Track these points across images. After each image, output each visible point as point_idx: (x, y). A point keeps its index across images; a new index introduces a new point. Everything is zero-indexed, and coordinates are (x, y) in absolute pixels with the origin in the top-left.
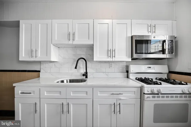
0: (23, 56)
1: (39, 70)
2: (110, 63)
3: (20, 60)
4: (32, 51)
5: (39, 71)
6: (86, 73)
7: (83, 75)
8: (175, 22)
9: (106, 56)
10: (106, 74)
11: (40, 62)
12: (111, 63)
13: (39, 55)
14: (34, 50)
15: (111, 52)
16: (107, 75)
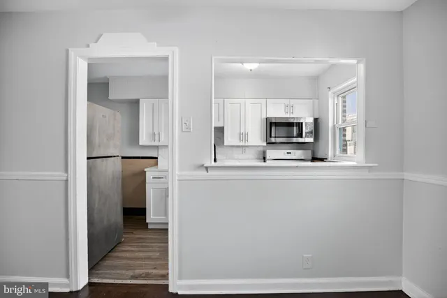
0: (144, 139)
1: (157, 156)
2: (243, 148)
3: (139, 144)
4: (154, 134)
8: (317, 101)
9: (239, 141)
11: (157, 147)
13: (162, 138)
14: (156, 133)
15: (243, 136)
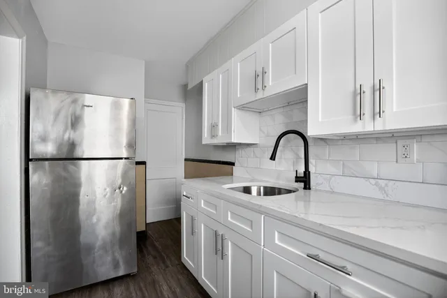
1: (233, 161)
2: (400, 143)
3: (203, 143)
5: (233, 164)
6: (307, 172)
7: (298, 179)
10: (376, 184)
12: (408, 142)
16: (381, 189)
